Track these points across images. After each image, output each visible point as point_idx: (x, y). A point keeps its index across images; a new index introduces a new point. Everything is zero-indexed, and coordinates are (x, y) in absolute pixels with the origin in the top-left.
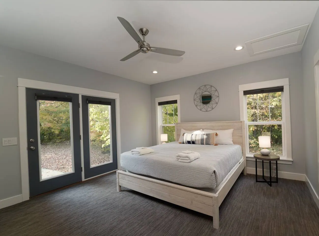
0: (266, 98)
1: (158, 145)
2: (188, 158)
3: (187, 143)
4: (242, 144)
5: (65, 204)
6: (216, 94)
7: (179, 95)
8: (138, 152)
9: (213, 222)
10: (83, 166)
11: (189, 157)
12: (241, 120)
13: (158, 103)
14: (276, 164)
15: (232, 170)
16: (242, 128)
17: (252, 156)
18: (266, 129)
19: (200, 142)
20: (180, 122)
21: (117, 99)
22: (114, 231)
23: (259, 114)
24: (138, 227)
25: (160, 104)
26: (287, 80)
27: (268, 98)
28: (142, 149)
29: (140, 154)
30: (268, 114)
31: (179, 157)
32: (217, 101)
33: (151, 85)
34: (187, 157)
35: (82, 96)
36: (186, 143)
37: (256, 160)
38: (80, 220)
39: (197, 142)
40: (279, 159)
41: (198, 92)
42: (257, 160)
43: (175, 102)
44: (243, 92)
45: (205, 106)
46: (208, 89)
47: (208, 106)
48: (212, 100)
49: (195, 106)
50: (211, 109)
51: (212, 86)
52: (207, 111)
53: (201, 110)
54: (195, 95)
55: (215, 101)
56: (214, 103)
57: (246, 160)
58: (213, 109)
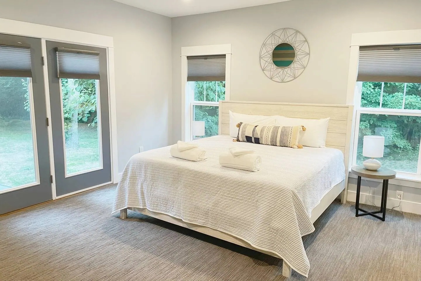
3: (245, 140)
4: (344, 148)
5: (37, 235)
6: (305, 48)
7: (230, 45)
9: (282, 268)
10: (53, 173)
12: (347, 104)
13: (187, 57)
16: (347, 119)
19: (269, 139)
21: (109, 48)
22: (132, 273)
24: (167, 268)
32: (305, 64)
33: (172, 18)
35: (47, 42)
36: (243, 141)
38: (73, 257)
39: (263, 141)
41: (269, 41)
44: (360, 48)
45: (280, 72)
46: (290, 38)
47: (287, 71)
48: (296, 59)
49: (261, 69)
50: (293, 79)
51: (297, 32)
52: (283, 82)
53: (271, 79)
54: (263, 48)
55: (301, 62)
56: (299, 66)
57: (349, 178)
58: (295, 78)
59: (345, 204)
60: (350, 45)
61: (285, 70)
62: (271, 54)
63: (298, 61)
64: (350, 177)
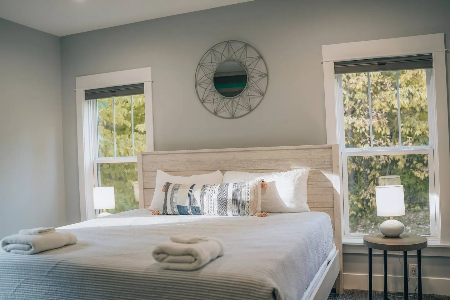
0: (378, 87)
1: (85, 219)
2: (193, 256)
4: (332, 210)
6: (261, 67)
7: (150, 68)
8: (27, 244)
11: (193, 253)
12: (329, 143)
13: (85, 91)
14: (416, 259)
15: (312, 284)
16: (332, 165)
17: (361, 241)
18: (379, 169)
20: (152, 150)
23: (364, 129)
25: (91, 95)
26: (440, 37)
27: (381, 89)
28: (40, 232)
29: (33, 249)
30: (382, 130)
31: (162, 256)
32: (263, 89)
33: (61, 37)
34: (189, 254)
36: (174, 214)
37: (370, 250)
39: (206, 210)
40: (424, 245)
41: (207, 61)
42: (373, 250)
43: (138, 89)
44: (334, 65)
45: (227, 103)
46: (238, 54)
47: (237, 101)
48: (249, 83)
49: (199, 101)
50: (247, 112)
51: (247, 45)
52: (233, 117)
53: (216, 114)
54: (199, 70)
55: (257, 88)
56: (255, 94)
57: (343, 254)
58: (251, 110)
59: (343, 295)
60: (322, 61)
61: (235, 99)
62: (212, 78)
63: (253, 87)
64: (344, 252)
